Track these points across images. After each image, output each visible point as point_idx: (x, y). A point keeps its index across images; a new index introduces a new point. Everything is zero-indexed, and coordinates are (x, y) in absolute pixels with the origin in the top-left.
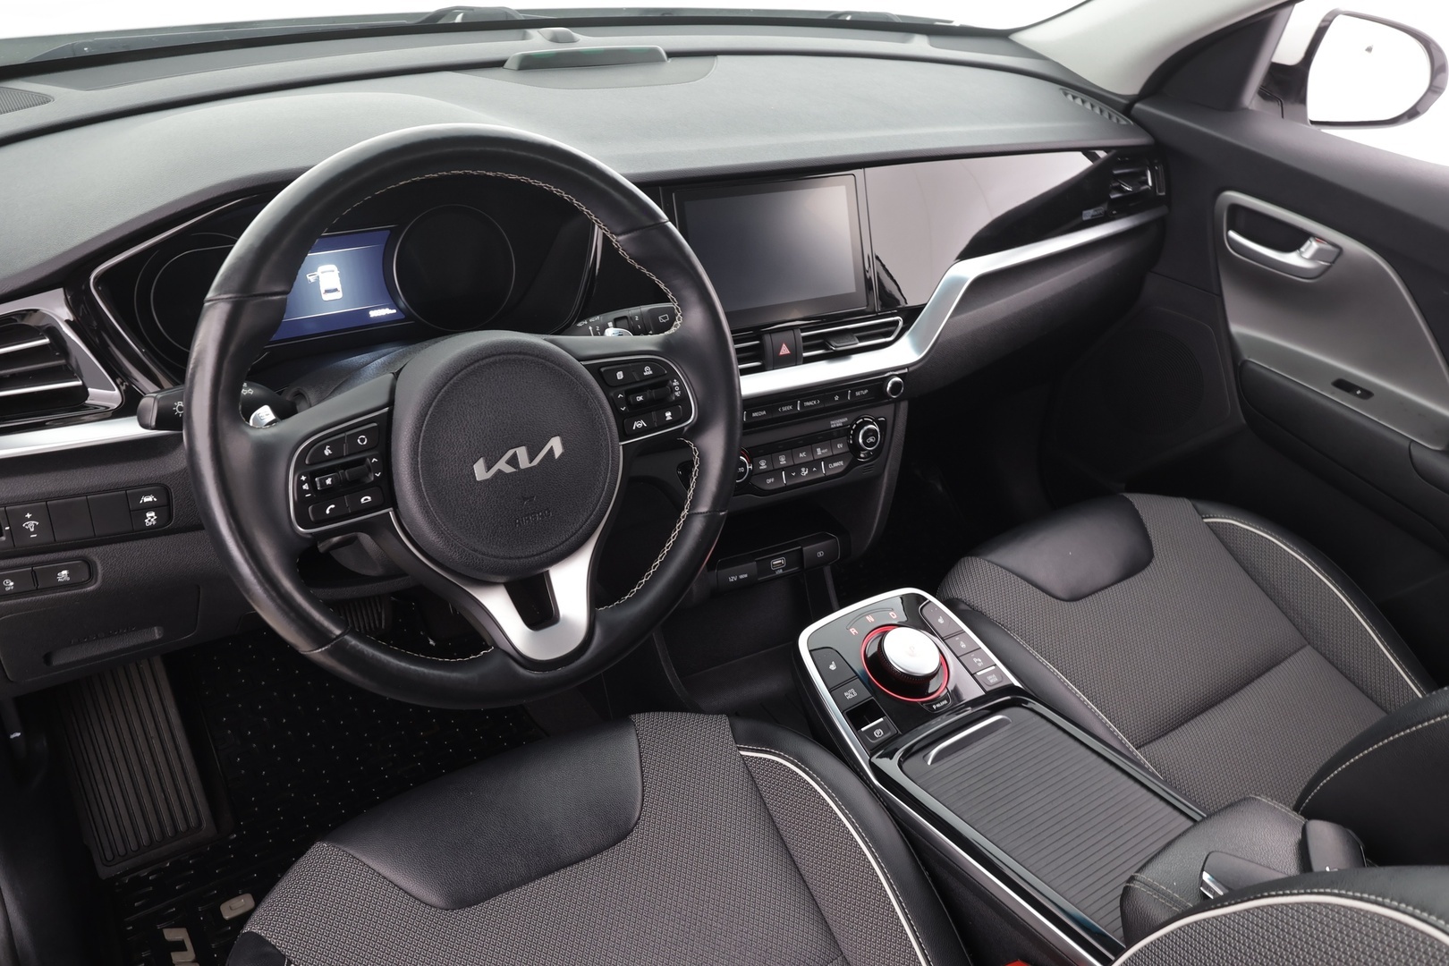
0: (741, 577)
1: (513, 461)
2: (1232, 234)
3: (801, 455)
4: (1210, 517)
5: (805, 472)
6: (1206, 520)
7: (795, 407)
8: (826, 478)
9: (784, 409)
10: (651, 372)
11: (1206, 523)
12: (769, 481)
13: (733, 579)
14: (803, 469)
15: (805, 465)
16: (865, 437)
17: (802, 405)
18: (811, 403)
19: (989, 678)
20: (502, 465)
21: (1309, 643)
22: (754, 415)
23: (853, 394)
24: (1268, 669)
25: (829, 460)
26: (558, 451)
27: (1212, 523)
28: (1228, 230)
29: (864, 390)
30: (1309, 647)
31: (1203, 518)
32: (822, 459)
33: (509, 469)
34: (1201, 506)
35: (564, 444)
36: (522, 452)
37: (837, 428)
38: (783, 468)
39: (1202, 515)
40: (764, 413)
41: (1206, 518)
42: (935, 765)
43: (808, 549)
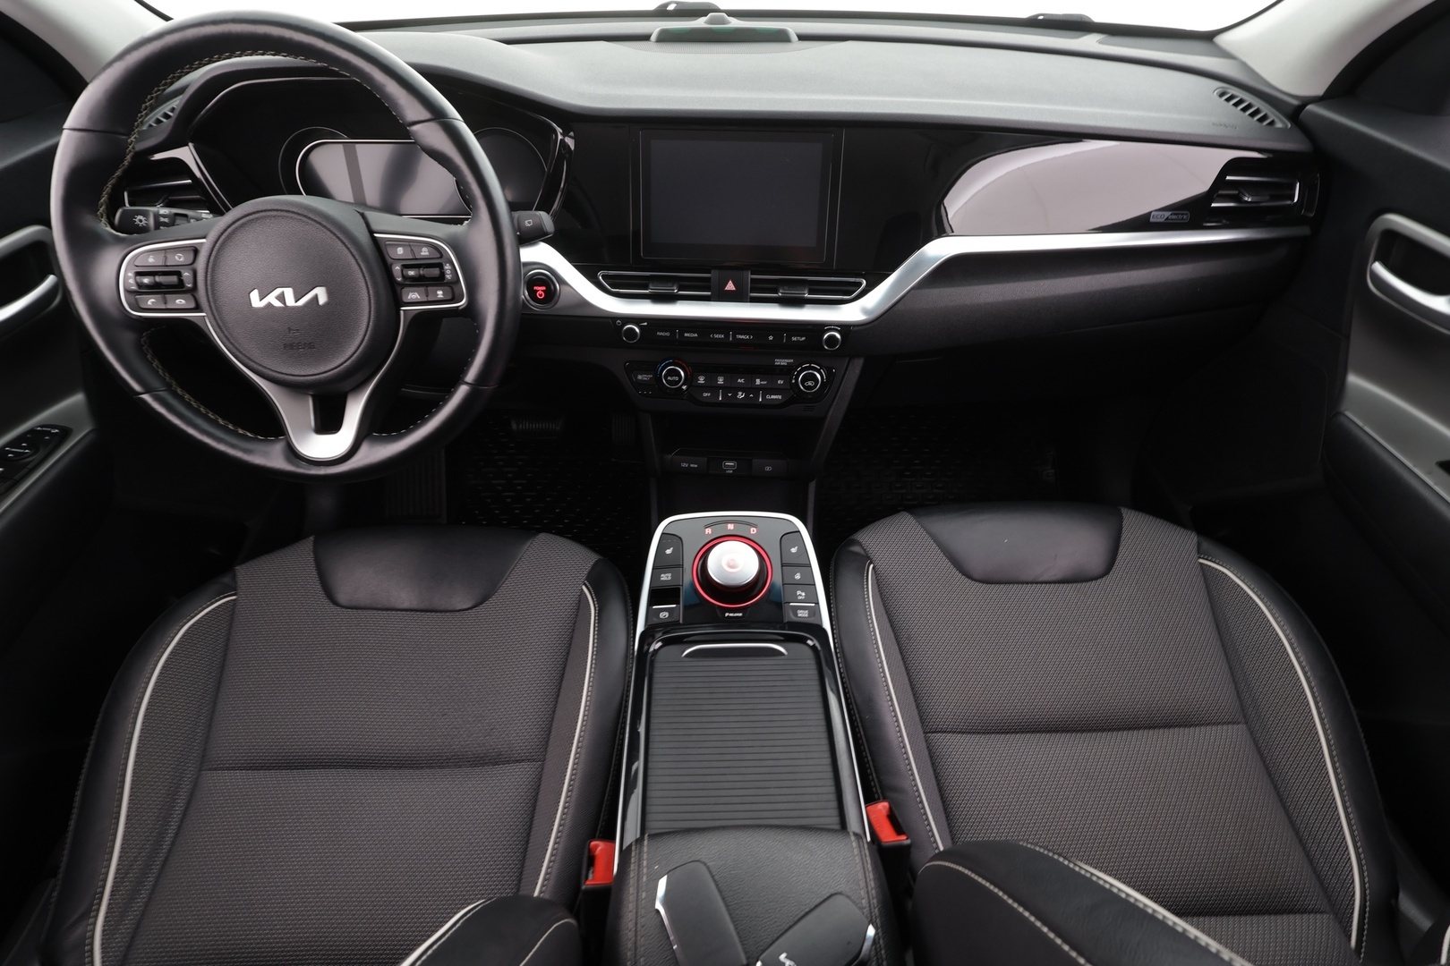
0: (692, 465)
1: (281, 298)
2: (1378, 268)
3: (739, 380)
4: (1207, 559)
5: (741, 395)
6: (1201, 561)
7: (727, 336)
8: (761, 406)
9: (716, 336)
10: (427, 253)
11: (1201, 564)
12: (705, 395)
13: (684, 465)
14: (740, 393)
15: (743, 390)
16: (805, 379)
17: (734, 337)
18: (743, 337)
19: (799, 612)
20: (272, 298)
21: (1246, 723)
22: (686, 335)
23: (789, 338)
24: (1168, 725)
25: (767, 390)
26: (323, 299)
27: (1207, 565)
28: (1374, 261)
29: (802, 337)
30: (1242, 727)
31: (1200, 558)
32: (761, 389)
33: (277, 304)
34: (1206, 545)
35: (329, 293)
36: (289, 293)
37: (780, 366)
38: (720, 387)
39: (1201, 553)
40: (696, 335)
41: (1203, 558)
42: (687, 659)
43: (755, 461)
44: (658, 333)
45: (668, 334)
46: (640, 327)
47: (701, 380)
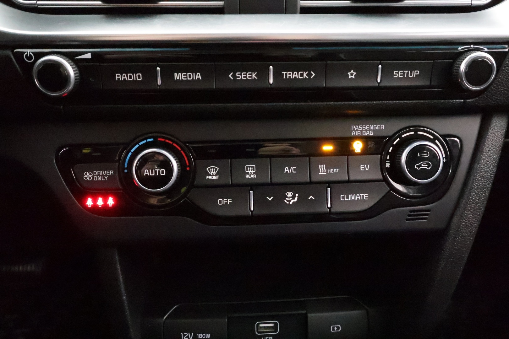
3: (287, 170)
5: (291, 198)
7: (264, 74)
8: (330, 216)
9: (241, 76)
12: (222, 202)
14: (289, 194)
15: (293, 186)
16: (413, 158)
18: (295, 75)
25: (341, 186)
29: (412, 69)
32: (329, 184)
40: (199, 76)
43: (314, 317)
44: (118, 76)
45: (138, 77)
46: (77, 63)
47: (213, 174)
